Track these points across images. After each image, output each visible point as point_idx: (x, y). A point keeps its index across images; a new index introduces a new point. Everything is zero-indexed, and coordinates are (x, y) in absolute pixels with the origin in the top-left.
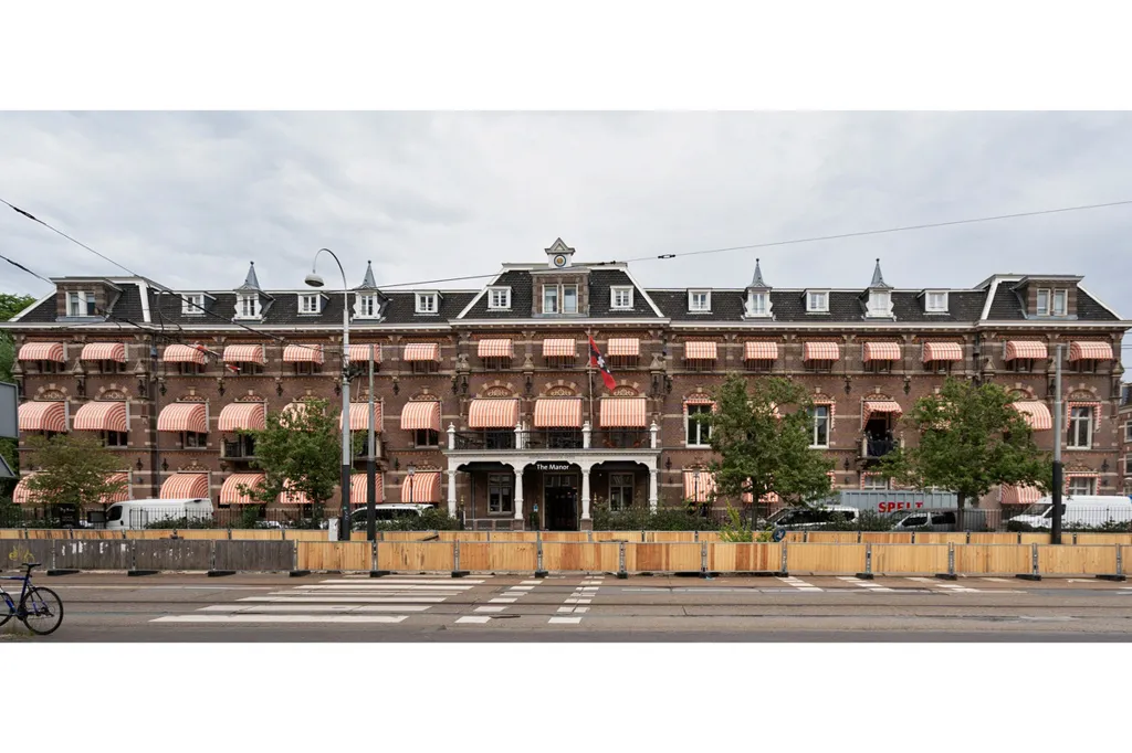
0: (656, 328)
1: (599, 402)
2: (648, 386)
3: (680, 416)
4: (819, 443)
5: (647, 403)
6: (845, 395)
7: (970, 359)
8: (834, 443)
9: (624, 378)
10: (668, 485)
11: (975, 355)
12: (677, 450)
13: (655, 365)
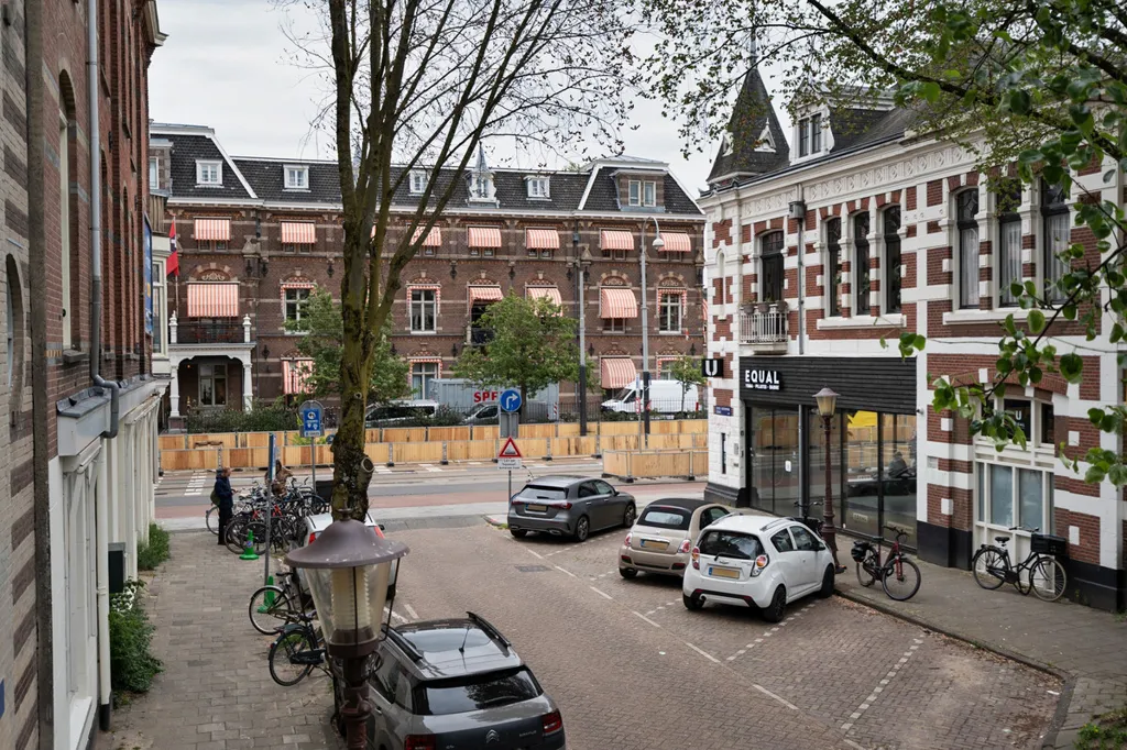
0: (248, 209)
1: (185, 288)
2: (241, 271)
3: (276, 300)
4: (426, 328)
5: (241, 289)
6: (450, 279)
7: (570, 245)
8: (441, 329)
9: (213, 261)
10: (266, 375)
11: (575, 242)
12: (274, 337)
13: (248, 248)
